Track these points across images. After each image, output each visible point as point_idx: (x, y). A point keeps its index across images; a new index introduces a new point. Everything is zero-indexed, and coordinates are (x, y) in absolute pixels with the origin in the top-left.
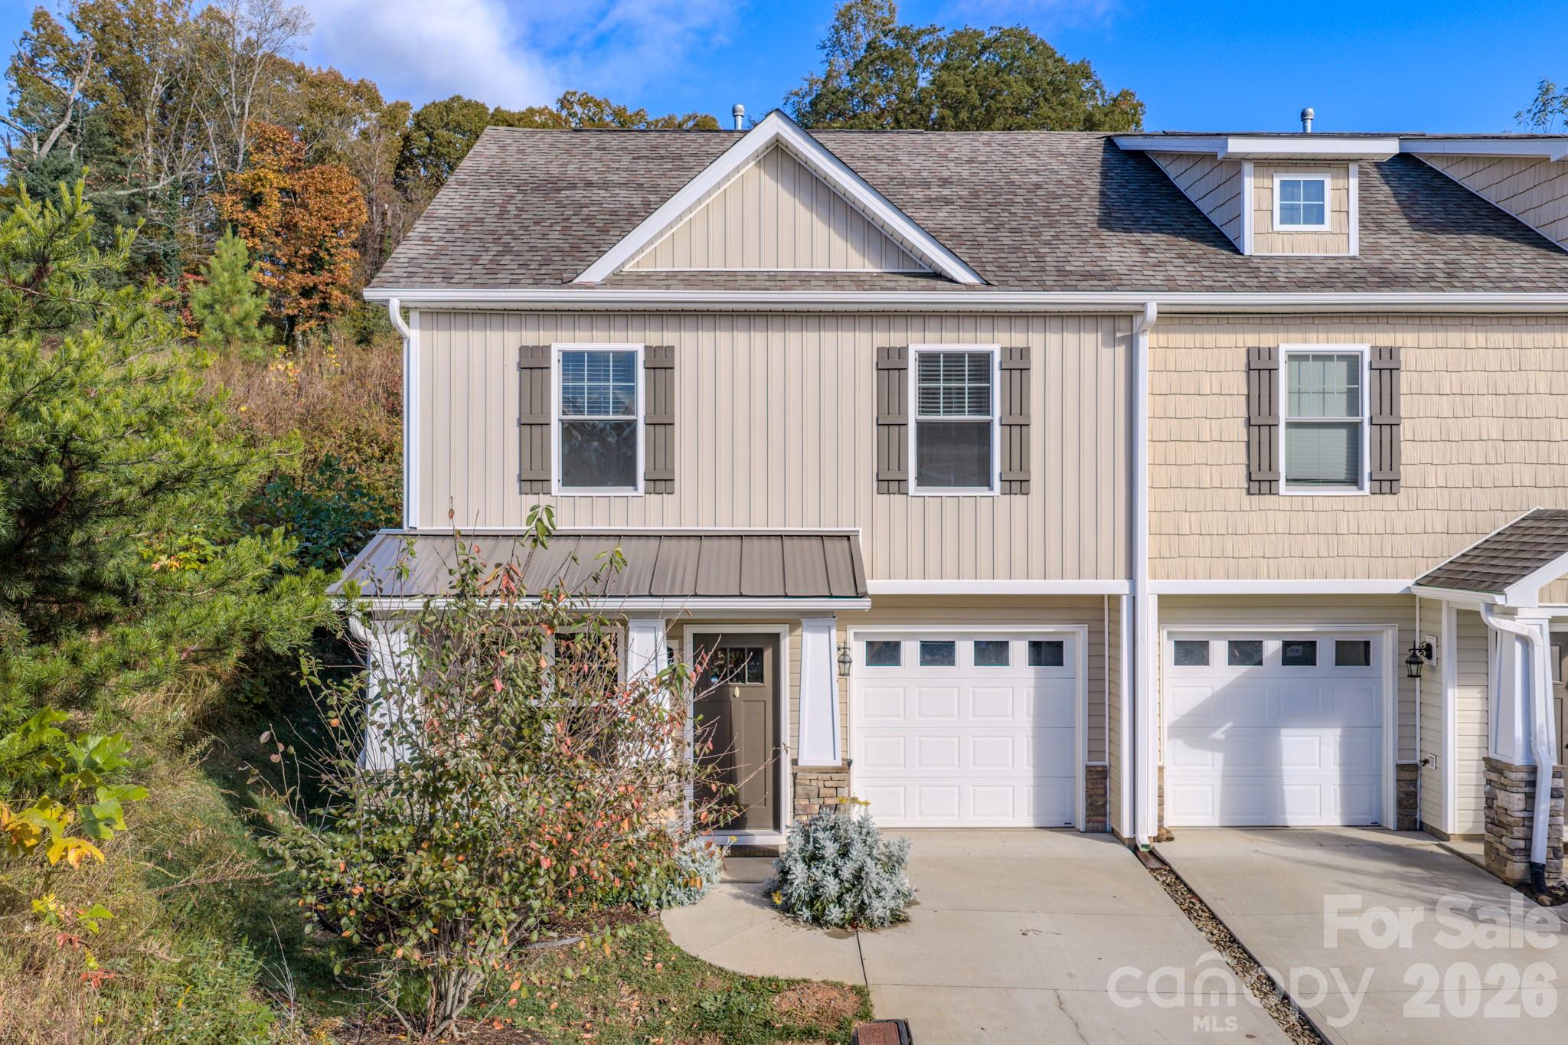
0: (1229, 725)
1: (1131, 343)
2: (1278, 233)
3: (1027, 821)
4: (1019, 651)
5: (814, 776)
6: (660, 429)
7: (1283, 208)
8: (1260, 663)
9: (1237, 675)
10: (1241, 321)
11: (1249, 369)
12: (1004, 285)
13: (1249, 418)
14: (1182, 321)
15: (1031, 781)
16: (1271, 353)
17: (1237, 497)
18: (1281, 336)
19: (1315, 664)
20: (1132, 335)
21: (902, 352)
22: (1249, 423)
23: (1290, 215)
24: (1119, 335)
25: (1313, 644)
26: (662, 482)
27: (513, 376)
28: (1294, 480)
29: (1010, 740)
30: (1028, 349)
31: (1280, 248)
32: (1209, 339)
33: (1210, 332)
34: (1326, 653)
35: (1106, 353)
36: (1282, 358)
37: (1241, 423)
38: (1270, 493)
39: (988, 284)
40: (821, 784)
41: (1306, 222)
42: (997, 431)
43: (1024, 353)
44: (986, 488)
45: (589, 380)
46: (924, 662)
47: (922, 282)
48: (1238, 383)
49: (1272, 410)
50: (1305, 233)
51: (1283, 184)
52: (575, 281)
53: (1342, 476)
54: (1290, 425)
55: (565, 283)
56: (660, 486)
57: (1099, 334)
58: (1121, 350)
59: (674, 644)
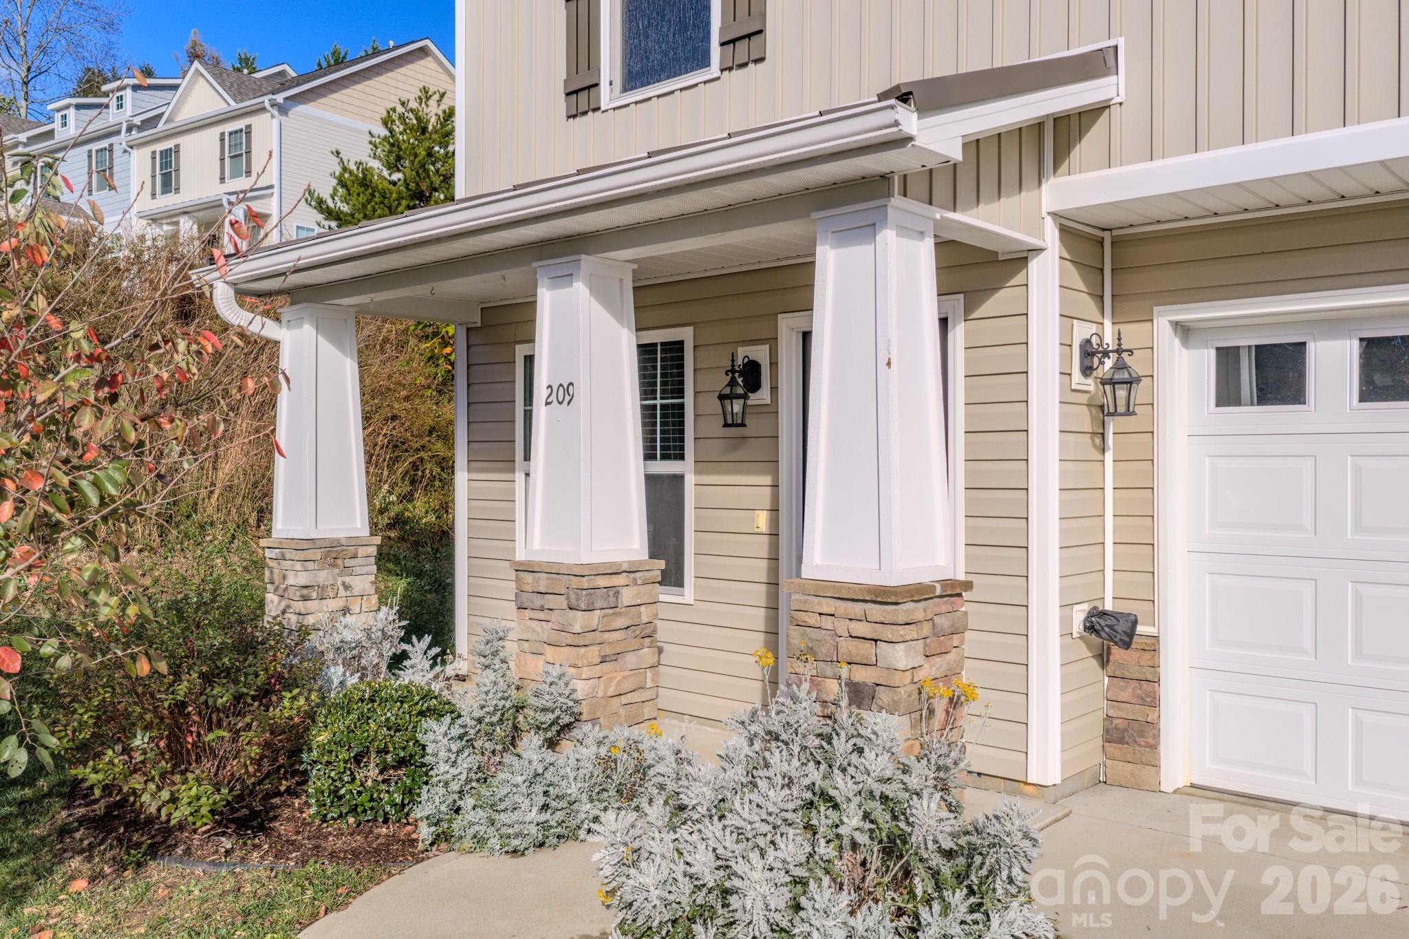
26: (745, 40)
46: (1370, 393)
56: (742, 49)
59: (760, 353)
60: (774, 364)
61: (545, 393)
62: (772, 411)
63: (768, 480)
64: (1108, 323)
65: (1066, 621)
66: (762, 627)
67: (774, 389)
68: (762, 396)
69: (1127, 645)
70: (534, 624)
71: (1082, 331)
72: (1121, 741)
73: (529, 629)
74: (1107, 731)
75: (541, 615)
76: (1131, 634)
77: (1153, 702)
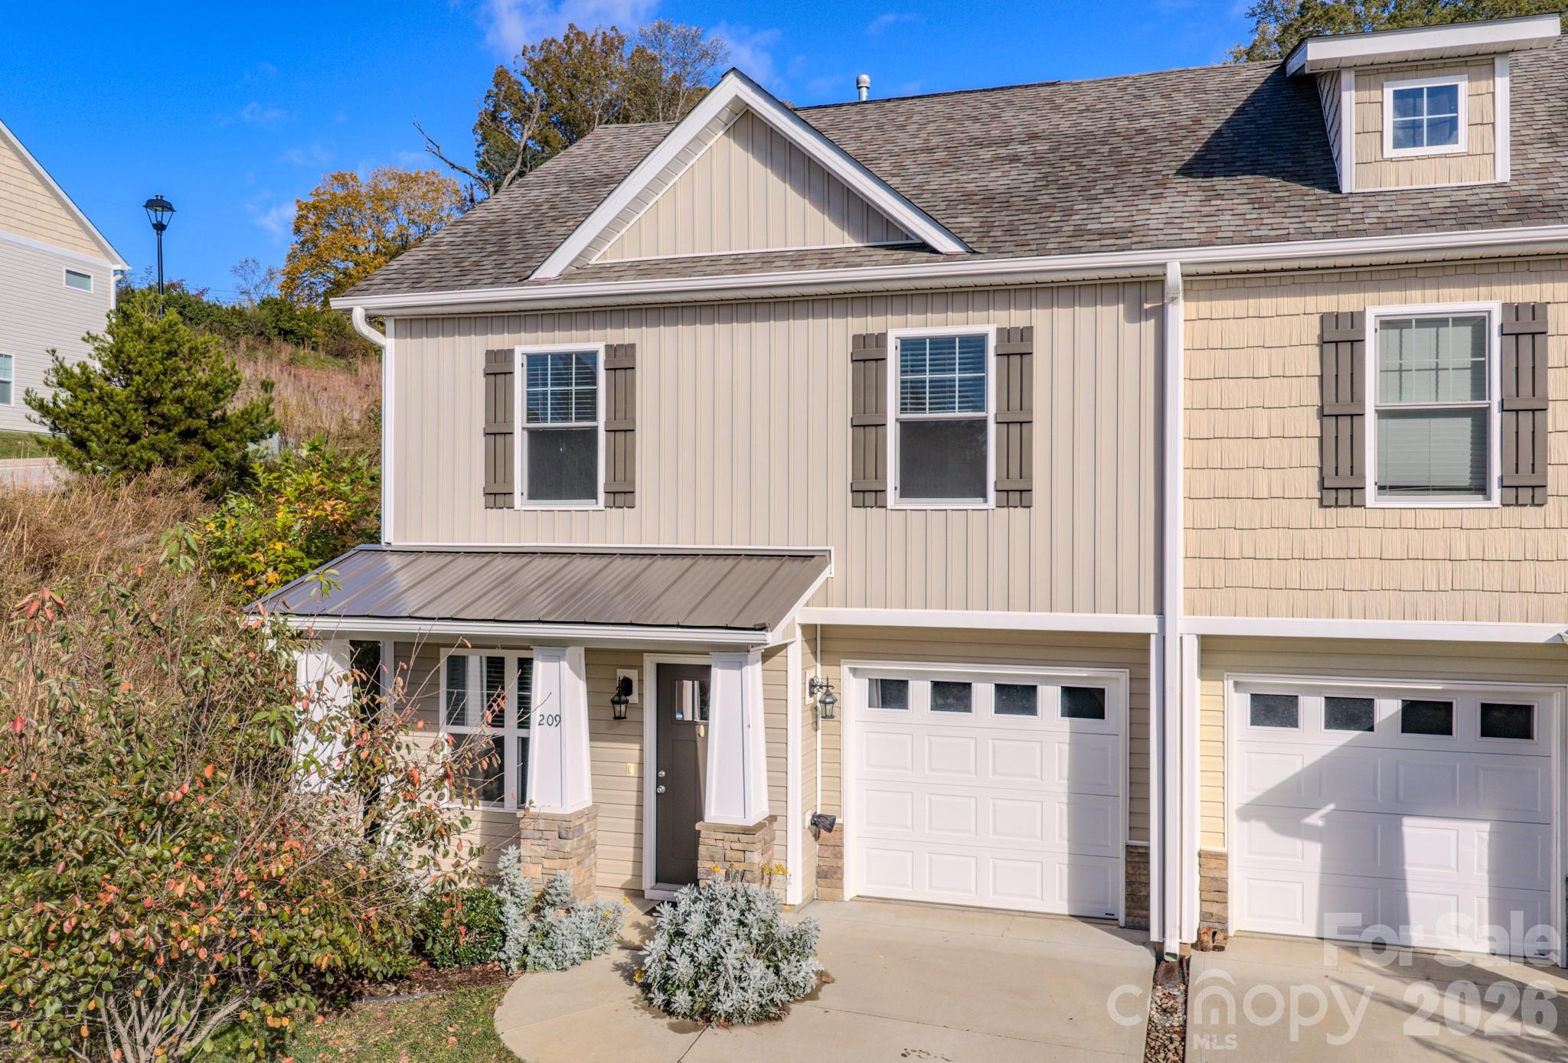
0: (1331, 807)
1: (1160, 316)
2: (1391, 160)
3: (1063, 908)
4: (1050, 698)
5: (720, 836)
6: (620, 436)
7: (1397, 127)
8: (1371, 729)
9: (1341, 743)
10: (1312, 279)
11: (1323, 343)
12: (996, 251)
13: (1322, 407)
14: (1230, 284)
15: (1065, 859)
16: (1356, 319)
17: (1308, 511)
18: (1370, 296)
19: (1450, 733)
20: (1163, 305)
21: (881, 339)
22: (1322, 415)
23: (1408, 135)
24: (1147, 306)
25: (1448, 706)
26: (622, 495)
27: (480, 383)
28: (1391, 487)
29: (1038, 806)
30: (1030, 329)
31: (1392, 181)
32: (1266, 304)
33: (1268, 295)
34: (1466, 720)
35: (1130, 329)
36: (1370, 325)
37: (1313, 412)
38: (1352, 505)
39: (975, 252)
40: (727, 845)
41: (1431, 143)
42: (992, 428)
43: (1026, 333)
44: (981, 499)
45: (552, 385)
46: (936, 706)
47: (900, 255)
48: (1308, 360)
49: (1356, 394)
50: (1429, 157)
51: (1399, 95)
52: (532, 278)
53: (1466, 482)
54: (1383, 414)
55: (523, 279)
56: (620, 498)
57: (1121, 306)
58: (1150, 326)
59: (632, 675)
60: (641, 681)
61: (539, 719)
62: (640, 707)
63: (637, 746)
64: (819, 665)
65: (803, 820)
66: (633, 831)
67: (641, 695)
68: (633, 698)
69: (830, 831)
70: (537, 848)
71: (810, 675)
72: (825, 877)
73: (532, 850)
74: (818, 873)
75: (540, 842)
76: (833, 823)
77: (839, 856)
